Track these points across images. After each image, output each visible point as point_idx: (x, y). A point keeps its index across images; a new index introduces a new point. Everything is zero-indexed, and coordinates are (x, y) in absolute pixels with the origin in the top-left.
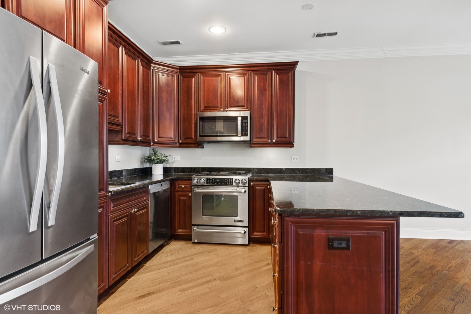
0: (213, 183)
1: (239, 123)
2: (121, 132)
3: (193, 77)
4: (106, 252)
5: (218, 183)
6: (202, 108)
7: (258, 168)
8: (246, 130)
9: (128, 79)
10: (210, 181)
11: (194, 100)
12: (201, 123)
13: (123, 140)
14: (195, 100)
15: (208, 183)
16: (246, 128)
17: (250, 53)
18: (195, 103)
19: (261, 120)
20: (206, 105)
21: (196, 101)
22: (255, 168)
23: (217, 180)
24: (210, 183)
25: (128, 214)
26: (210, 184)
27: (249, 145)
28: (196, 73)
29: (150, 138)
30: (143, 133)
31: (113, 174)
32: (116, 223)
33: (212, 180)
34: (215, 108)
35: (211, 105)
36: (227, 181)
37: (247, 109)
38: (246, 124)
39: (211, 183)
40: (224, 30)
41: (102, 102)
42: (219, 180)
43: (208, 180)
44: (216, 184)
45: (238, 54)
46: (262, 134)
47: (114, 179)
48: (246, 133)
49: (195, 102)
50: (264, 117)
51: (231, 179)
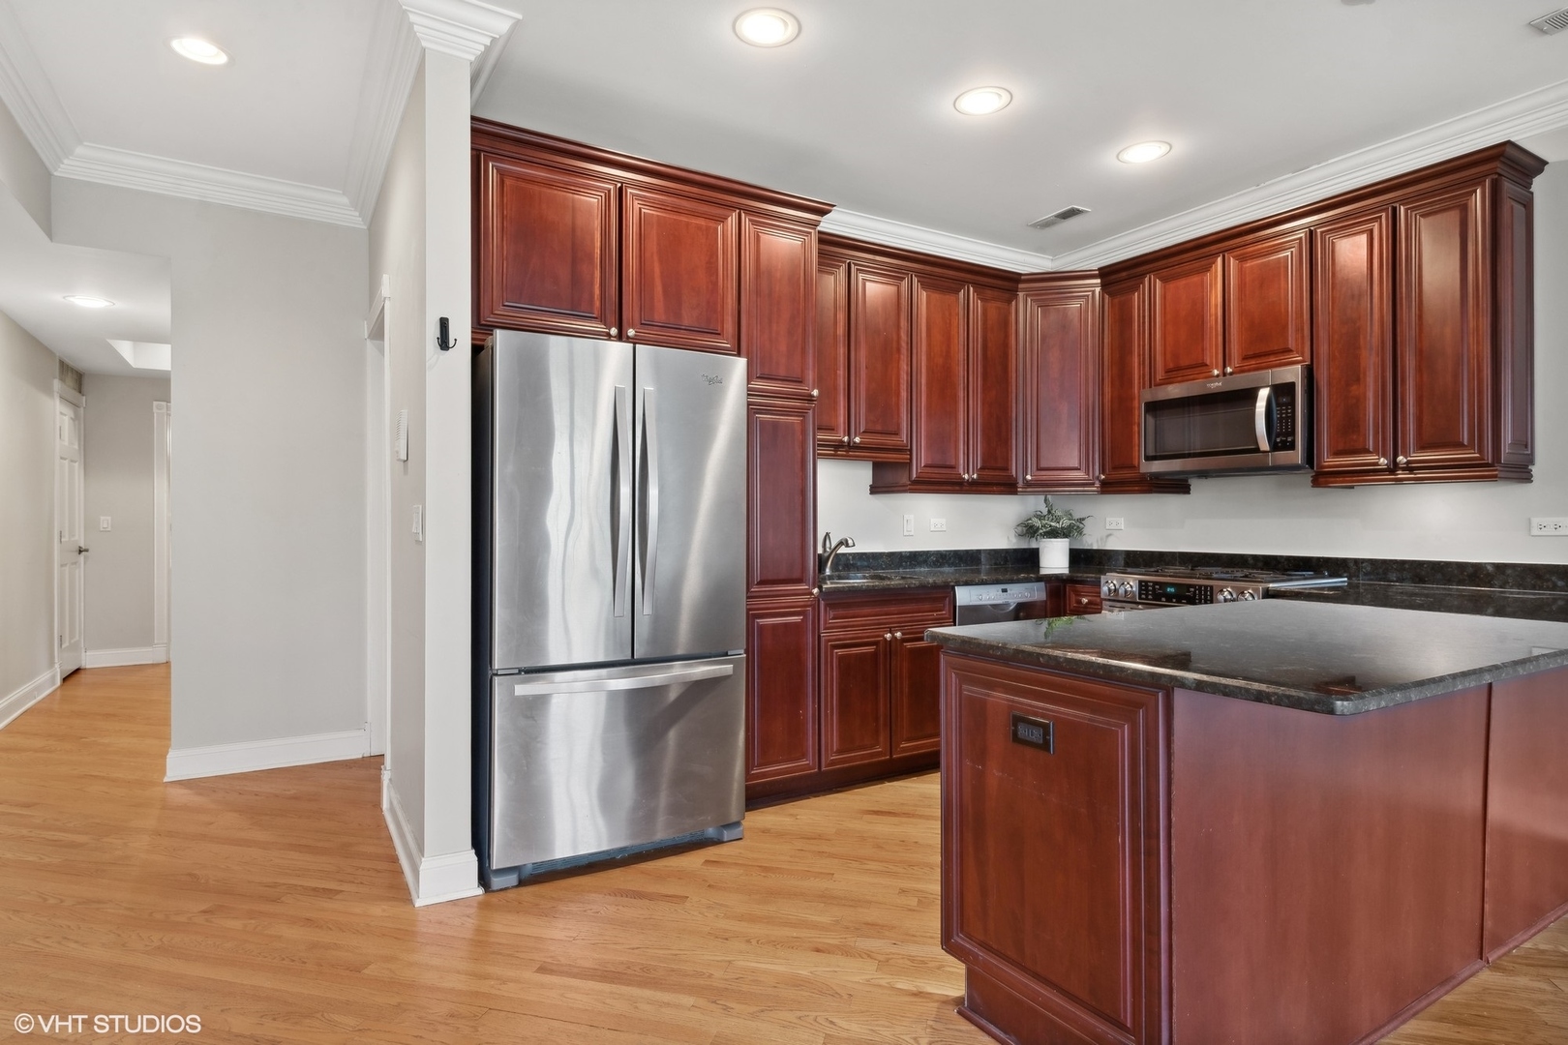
0: (1157, 597)
1: (1261, 407)
2: (910, 464)
3: (1137, 288)
4: (813, 702)
5: (1169, 598)
6: (1160, 375)
7: (1376, 560)
8: (1287, 427)
9: (929, 345)
10: (1147, 590)
11: (1139, 355)
12: (1151, 420)
13: (915, 482)
14: (1141, 356)
15: (1143, 596)
16: (1287, 422)
17: (1330, 161)
18: (1142, 363)
19: (1354, 387)
20: (1171, 366)
21: (1144, 358)
22: (1364, 561)
23: (1169, 590)
24: (1147, 595)
25: (878, 642)
26: (1147, 599)
27: (1307, 478)
28: (1143, 275)
29: (1014, 473)
30: (984, 461)
31: (921, 559)
32: (840, 652)
33: (1153, 587)
34: (1197, 371)
35: (1184, 362)
36: (1195, 592)
37: (1300, 358)
38: (1287, 409)
39: (1150, 597)
40: (1165, 148)
41: (804, 416)
42: (1173, 590)
43: (1142, 585)
44: (1164, 599)
45: (1291, 178)
46: (1355, 437)
47: (922, 569)
48: (1289, 439)
49: (1139, 359)
50: (1361, 376)
51: (1206, 587)
